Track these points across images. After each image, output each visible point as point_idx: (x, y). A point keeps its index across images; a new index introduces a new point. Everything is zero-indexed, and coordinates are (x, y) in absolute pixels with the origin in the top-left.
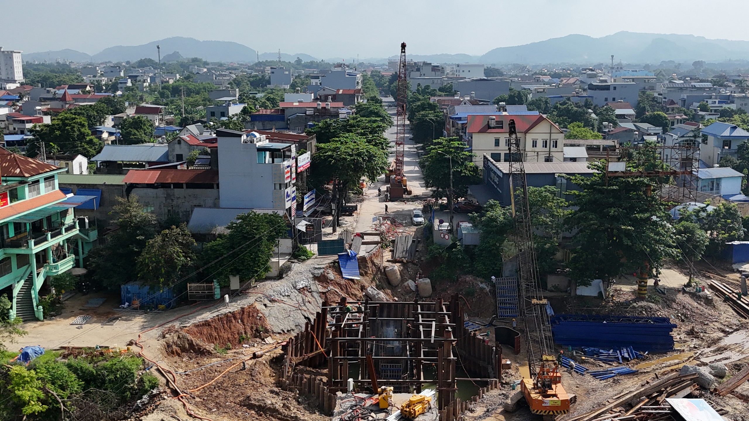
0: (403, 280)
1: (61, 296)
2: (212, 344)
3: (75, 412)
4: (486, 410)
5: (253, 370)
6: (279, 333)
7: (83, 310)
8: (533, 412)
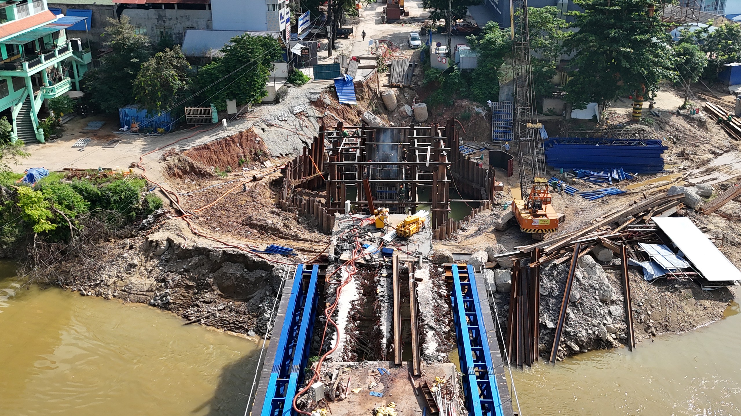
0: (399, 105)
1: (61, 119)
2: (213, 167)
3: (83, 230)
4: (477, 229)
5: (253, 192)
6: (278, 157)
7: (83, 133)
8: (522, 231)
